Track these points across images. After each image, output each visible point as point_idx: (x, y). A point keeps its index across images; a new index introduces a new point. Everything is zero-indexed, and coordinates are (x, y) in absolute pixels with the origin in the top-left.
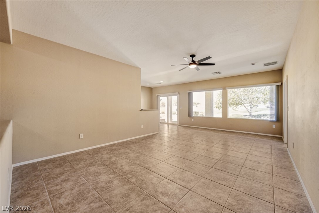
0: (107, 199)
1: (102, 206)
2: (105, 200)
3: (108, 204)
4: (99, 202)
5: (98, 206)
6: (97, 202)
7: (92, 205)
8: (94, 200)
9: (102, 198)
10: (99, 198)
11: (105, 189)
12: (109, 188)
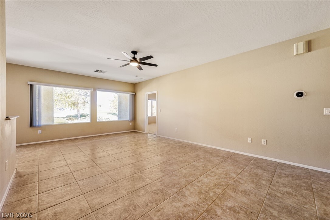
0: (259, 205)
1: (270, 206)
2: (261, 206)
3: (263, 203)
4: (268, 210)
5: (273, 209)
6: (270, 212)
7: (276, 215)
8: (271, 216)
9: (261, 209)
10: (263, 212)
11: (249, 211)
12: (244, 207)
